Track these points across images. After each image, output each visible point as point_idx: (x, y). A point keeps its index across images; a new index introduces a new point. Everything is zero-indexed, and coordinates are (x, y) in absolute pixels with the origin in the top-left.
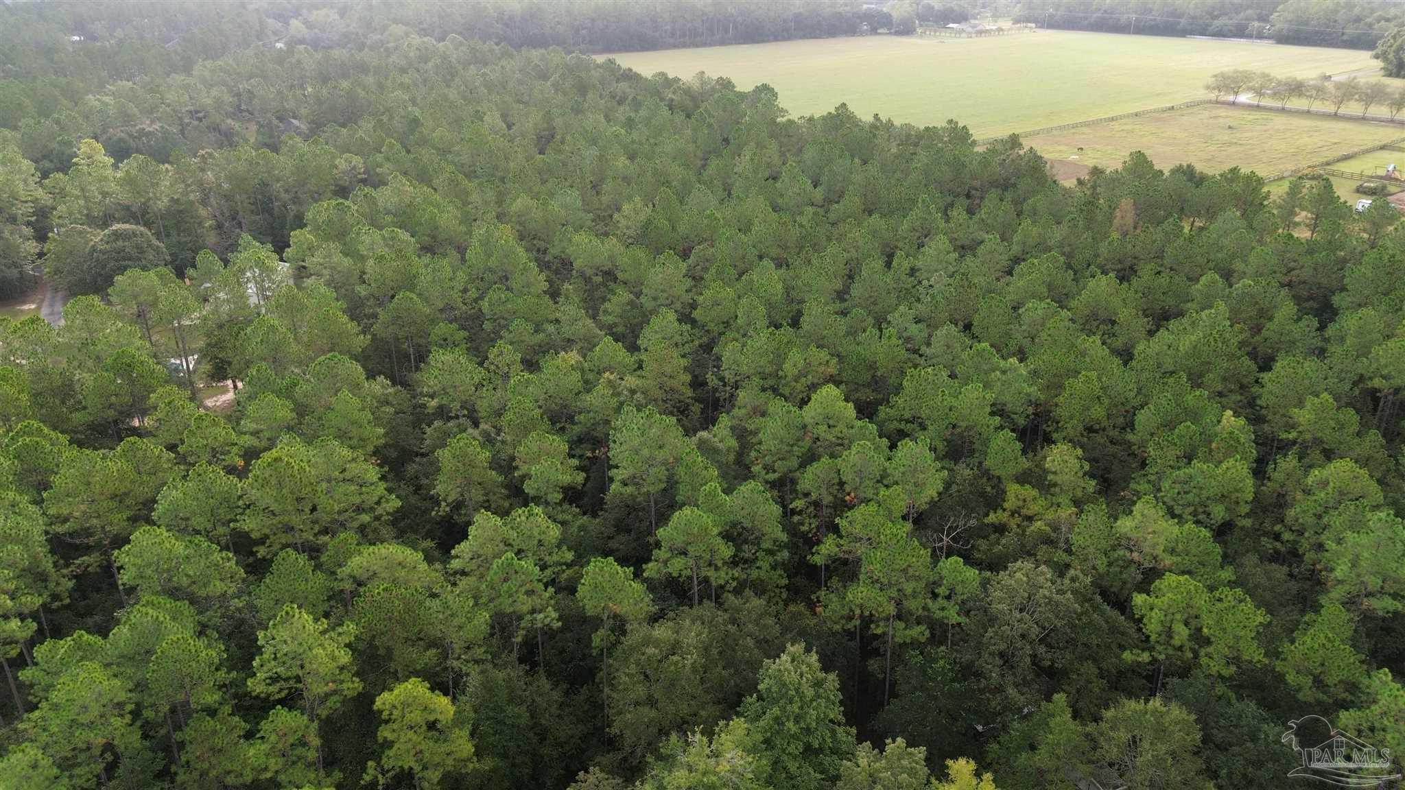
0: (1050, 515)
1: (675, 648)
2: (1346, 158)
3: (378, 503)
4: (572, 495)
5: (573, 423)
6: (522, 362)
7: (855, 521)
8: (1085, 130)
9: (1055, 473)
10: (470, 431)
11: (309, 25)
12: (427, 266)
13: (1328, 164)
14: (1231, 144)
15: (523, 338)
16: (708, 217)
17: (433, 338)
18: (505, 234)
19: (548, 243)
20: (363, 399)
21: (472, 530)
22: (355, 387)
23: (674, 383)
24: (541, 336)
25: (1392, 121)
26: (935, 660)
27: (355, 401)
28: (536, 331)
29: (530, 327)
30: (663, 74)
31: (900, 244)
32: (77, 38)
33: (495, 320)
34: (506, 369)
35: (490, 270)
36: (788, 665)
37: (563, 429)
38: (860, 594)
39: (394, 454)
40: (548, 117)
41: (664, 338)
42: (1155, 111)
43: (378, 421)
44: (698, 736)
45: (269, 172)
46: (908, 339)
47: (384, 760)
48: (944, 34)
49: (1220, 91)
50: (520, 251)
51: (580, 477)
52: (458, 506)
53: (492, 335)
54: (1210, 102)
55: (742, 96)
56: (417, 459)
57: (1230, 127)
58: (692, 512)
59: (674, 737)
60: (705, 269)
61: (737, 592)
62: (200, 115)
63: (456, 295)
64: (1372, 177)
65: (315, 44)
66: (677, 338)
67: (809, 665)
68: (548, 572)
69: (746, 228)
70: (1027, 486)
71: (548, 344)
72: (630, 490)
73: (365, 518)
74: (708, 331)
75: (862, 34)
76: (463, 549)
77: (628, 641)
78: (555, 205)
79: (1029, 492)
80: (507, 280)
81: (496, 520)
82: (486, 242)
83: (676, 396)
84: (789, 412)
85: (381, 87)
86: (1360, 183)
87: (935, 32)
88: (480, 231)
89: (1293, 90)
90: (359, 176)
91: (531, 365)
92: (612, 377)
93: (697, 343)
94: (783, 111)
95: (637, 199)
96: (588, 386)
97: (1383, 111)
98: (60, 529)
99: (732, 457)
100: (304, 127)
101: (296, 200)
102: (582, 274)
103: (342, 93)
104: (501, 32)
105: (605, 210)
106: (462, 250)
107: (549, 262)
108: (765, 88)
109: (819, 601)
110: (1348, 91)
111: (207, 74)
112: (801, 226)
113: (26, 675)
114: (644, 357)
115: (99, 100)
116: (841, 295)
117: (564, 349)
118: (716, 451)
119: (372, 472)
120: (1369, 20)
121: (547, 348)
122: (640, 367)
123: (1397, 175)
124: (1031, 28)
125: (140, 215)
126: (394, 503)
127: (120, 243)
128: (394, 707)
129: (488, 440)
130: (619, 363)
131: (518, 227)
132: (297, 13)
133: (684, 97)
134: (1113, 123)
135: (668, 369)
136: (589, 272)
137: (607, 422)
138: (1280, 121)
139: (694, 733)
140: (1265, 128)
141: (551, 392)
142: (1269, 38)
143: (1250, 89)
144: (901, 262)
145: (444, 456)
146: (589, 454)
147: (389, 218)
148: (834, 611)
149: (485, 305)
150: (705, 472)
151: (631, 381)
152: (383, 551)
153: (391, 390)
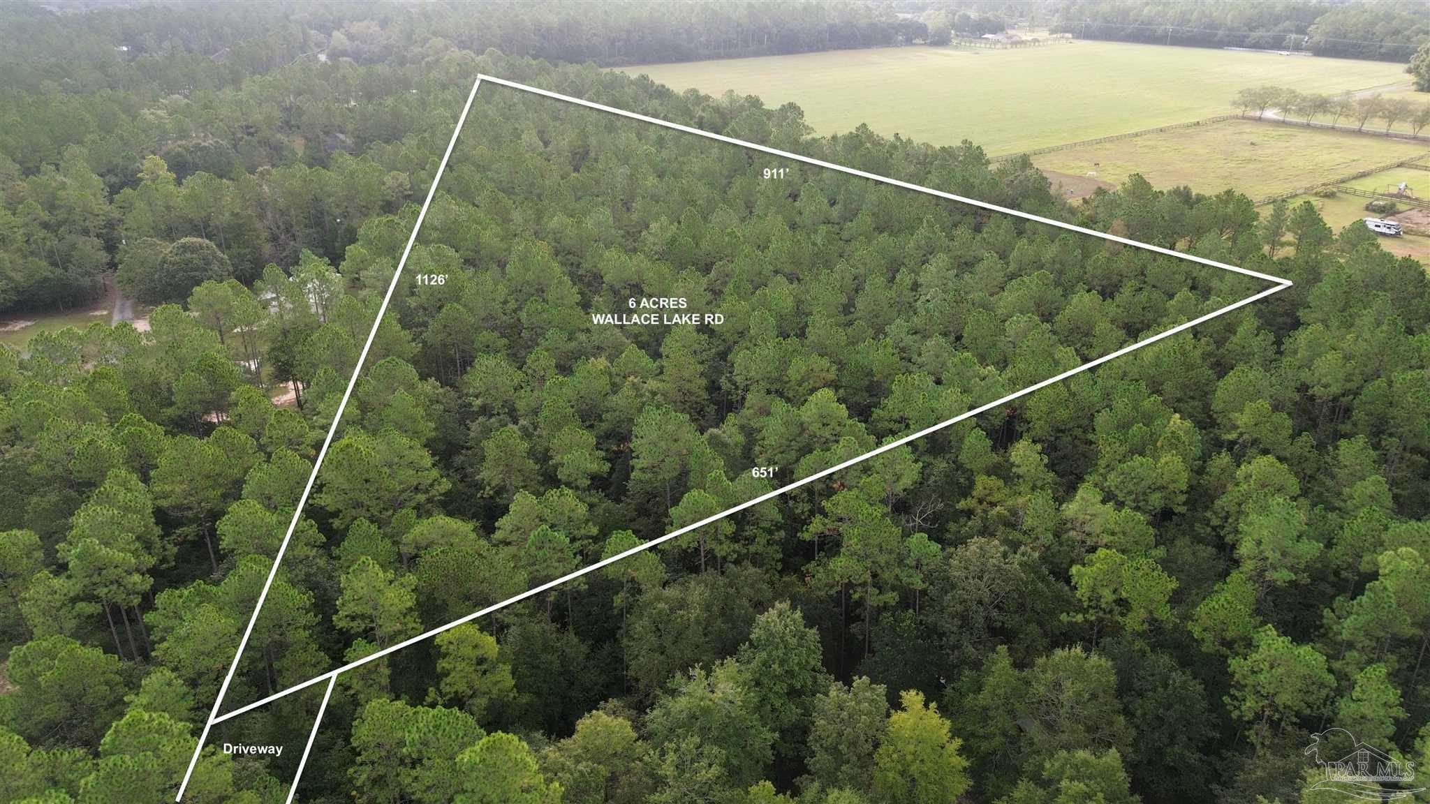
0: (1010, 503)
1: (682, 604)
2: (1363, 175)
3: (432, 485)
4: (599, 482)
5: (601, 420)
6: (557, 367)
7: (839, 503)
8: (1108, 145)
9: (1018, 466)
10: (511, 426)
11: (351, 38)
12: (470, 279)
13: (1343, 181)
14: (1250, 161)
15: (558, 345)
16: (729, 234)
17: (477, 345)
18: (542, 250)
19: (581, 258)
20: (417, 397)
21: (512, 507)
22: (411, 387)
23: (693, 387)
24: (574, 344)
25: (1415, 138)
26: (903, 621)
27: (410, 399)
28: (569, 340)
29: (565, 336)
30: (694, 91)
31: (906, 261)
32: (125, 49)
33: (532, 329)
34: (542, 373)
35: (528, 283)
36: (775, 618)
37: (591, 426)
38: (841, 565)
39: (442, 447)
40: (583, 134)
41: (684, 346)
42: (1180, 126)
43: (429, 416)
44: (698, 670)
45: (322, 189)
46: (903, 350)
47: (442, 685)
48: (980, 45)
49: (1246, 106)
50: (555, 265)
51: (606, 467)
52: (500, 491)
53: (529, 343)
54: (1237, 117)
55: (769, 114)
56: (463, 452)
57: (1252, 144)
58: (699, 494)
59: (678, 675)
60: (725, 283)
61: (736, 562)
62: (252, 130)
63: (498, 306)
64: (1383, 195)
65: (356, 56)
66: (696, 347)
67: (794, 621)
68: (577, 544)
69: (763, 247)
70: (993, 477)
71: (580, 350)
72: (649, 476)
73: (421, 497)
74: (724, 340)
75: (897, 45)
76: (504, 523)
77: (643, 598)
78: (589, 223)
79: (993, 482)
80: (543, 292)
81: (533, 499)
82: (524, 258)
83: (693, 398)
84: (788, 411)
85: (424, 104)
86: (1372, 200)
87: (971, 42)
88: (519, 247)
89: (1319, 106)
90: (406, 193)
91: (564, 369)
92: (636, 381)
93: (714, 351)
94: (808, 129)
95: (663, 218)
96: (615, 388)
97: (1405, 128)
98: (164, 503)
99: (738, 451)
100: (349, 141)
101: (345, 215)
102: (612, 288)
103: (386, 109)
104: (538, 44)
105: (634, 227)
106: (502, 265)
107: (581, 275)
108: (792, 107)
109: (808, 573)
110: (1373, 108)
111: (256, 89)
112: (814, 244)
113: (149, 618)
114: (664, 364)
115: (153, 114)
116: (847, 308)
117: (594, 356)
118: (725, 445)
119: (428, 461)
120: (1407, 33)
121: (580, 354)
122: (661, 373)
123: (1408, 193)
124: (1067, 39)
125: (203, 228)
126: (446, 485)
127: (188, 255)
128: (451, 643)
129: (527, 434)
130: (643, 368)
131: (554, 244)
132: (338, 24)
133: (713, 115)
134: (1136, 139)
135: (686, 375)
136: (617, 286)
137: (631, 420)
138: (1303, 137)
139: (693, 667)
140: (1288, 144)
141: (582, 394)
142: (1307, 49)
143: (1275, 105)
144: (905, 278)
145: (490, 447)
146: (615, 448)
147: (435, 235)
148: (820, 580)
149: (523, 315)
150: (712, 462)
151: (653, 384)
152: (441, 522)
153: (441, 390)
